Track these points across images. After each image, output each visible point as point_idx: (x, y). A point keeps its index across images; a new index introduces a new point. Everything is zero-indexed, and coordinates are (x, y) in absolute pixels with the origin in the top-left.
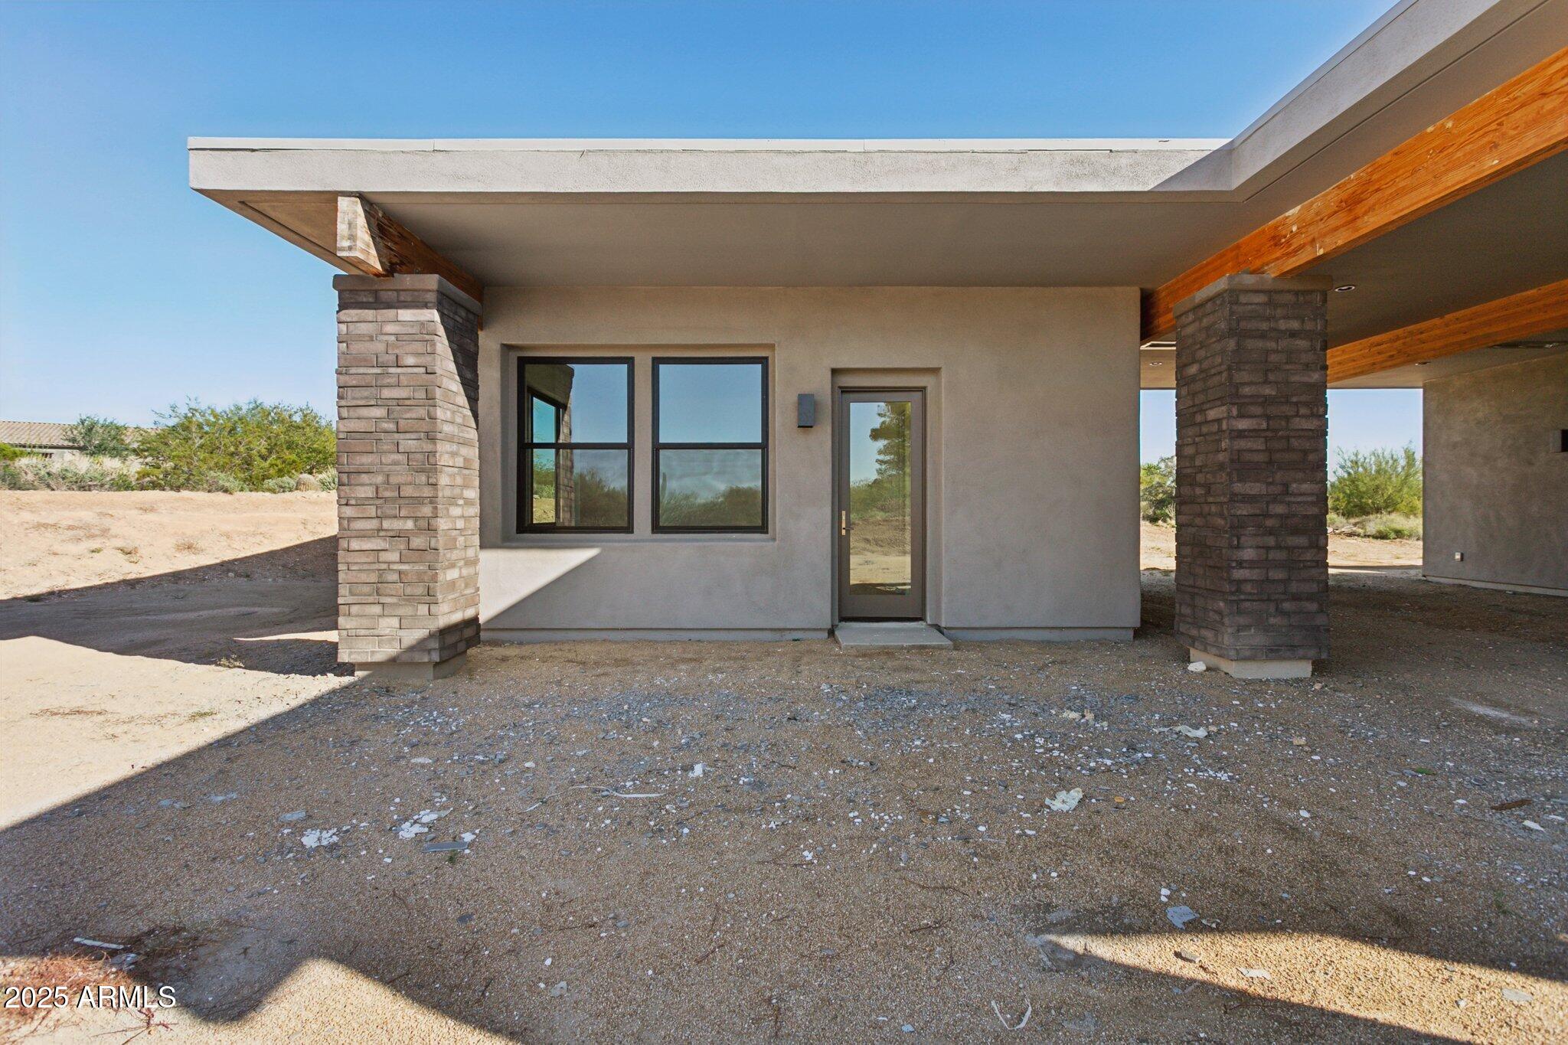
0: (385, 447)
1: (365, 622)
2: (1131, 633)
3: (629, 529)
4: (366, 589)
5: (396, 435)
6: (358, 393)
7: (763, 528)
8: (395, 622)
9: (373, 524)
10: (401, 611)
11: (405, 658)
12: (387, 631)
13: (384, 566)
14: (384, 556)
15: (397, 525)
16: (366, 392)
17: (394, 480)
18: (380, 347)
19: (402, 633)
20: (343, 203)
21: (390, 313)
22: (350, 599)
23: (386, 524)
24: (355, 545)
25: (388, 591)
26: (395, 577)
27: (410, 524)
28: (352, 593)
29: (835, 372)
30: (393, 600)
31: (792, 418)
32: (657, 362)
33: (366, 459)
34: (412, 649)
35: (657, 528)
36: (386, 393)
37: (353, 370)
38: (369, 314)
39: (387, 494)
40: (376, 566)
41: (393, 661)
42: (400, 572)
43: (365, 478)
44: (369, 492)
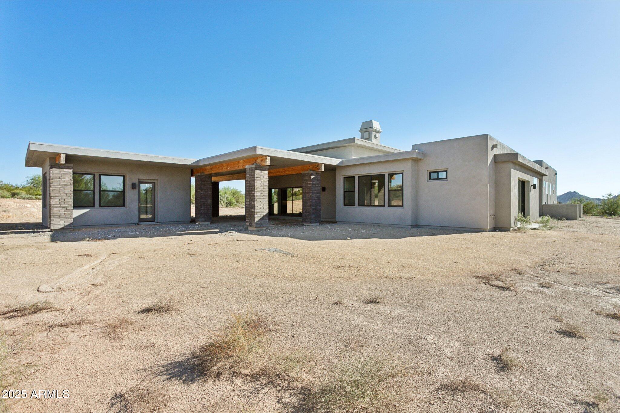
0: (61, 192)
1: (57, 222)
2: (189, 222)
3: (94, 206)
4: (57, 216)
5: (64, 191)
6: (55, 183)
7: (124, 206)
8: (64, 222)
9: (59, 205)
10: (65, 220)
11: (65, 228)
12: (62, 223)
13: (61, 212)
14: (61, 211)
15: (64, 205)
16: (57, 183)
17: (63, 198)
18: (60, 175)
19: (65, 224)
20: (62, 155)
21: (63, 170)
22: (53, 218)
23: (61, 205)
24: (55, 209)
25: (62, 217)
26: (64, 214)
27: (67, 205)
28: (54, 217)
29: (139, 179)
30: (64, 218)
31: (131, 186)
32: (100, 175)
33: (57, 194)
34: (67, 226)
35: (100, 206)
36: (61, 183)
37: (54, 179)
38: (58, 169)
39: (62, 200)
40: (60, 212)
41: (62, 228)
42: (65, 213)
43: (57, 197)
44: (58, 200)
